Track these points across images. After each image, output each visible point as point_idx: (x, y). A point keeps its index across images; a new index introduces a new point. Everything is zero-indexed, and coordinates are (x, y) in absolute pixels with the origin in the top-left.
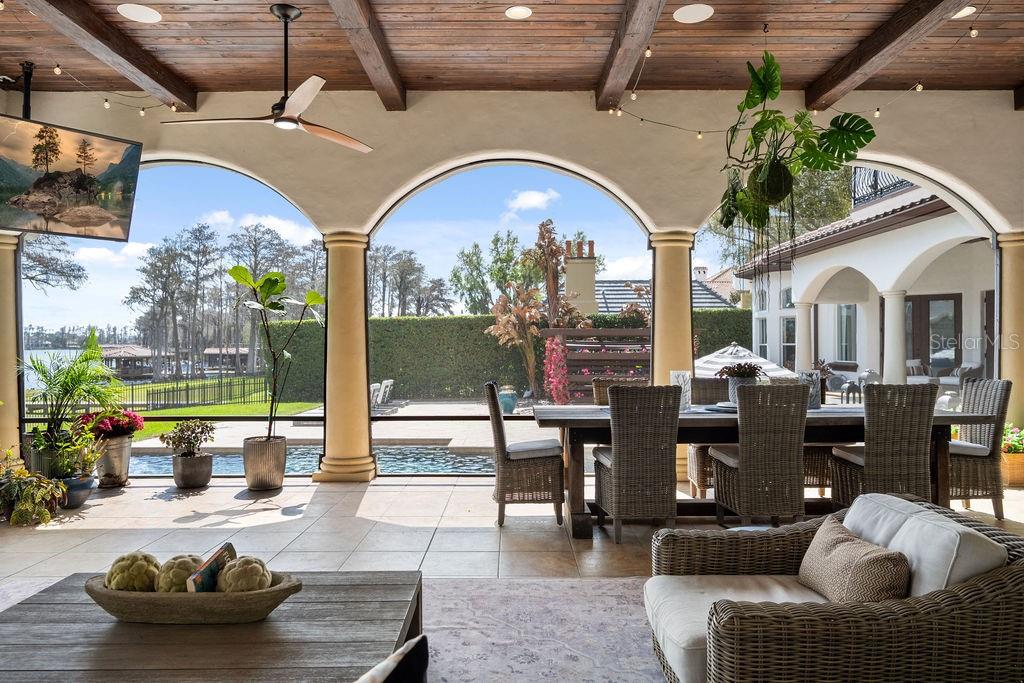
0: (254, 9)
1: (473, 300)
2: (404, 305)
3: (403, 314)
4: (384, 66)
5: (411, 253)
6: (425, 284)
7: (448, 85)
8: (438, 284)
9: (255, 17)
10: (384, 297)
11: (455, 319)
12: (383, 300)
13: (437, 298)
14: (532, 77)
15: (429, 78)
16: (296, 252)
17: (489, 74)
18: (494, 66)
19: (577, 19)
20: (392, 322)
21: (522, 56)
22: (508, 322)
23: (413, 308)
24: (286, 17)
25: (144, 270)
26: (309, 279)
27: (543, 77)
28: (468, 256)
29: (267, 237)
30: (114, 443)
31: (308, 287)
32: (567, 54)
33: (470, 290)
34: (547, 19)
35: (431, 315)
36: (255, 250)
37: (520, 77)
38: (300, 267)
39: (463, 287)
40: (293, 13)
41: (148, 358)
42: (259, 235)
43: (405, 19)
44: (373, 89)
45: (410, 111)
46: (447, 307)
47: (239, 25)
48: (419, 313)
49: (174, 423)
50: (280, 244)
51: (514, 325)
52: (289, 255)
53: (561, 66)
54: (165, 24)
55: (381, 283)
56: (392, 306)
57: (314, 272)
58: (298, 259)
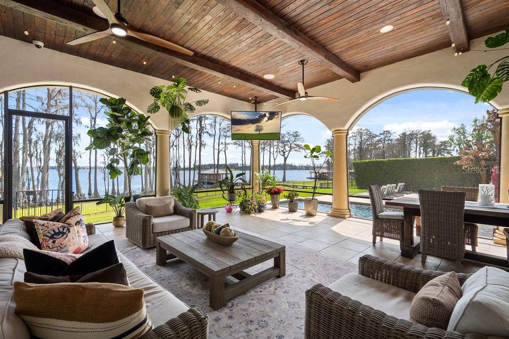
0: (294, 65)
1: (461, 149)
2: (426, 153)
3: (426, 156)
4: (340, 69)
5: (429, 131)
6: (437, 143)
7: (376, 66)
8: (443, 143)
9: (296, 67)
10: (416, 150)
11: (453, 157)
12: (416, 151)
13: (443, 149)
14: (413, 51)
15: (366, 66)
16: (377, 136)
17: (391, 56)
18: (391, 53)
19: (419, 19)
20: (421, 160)
21: (402, 45)
22: (468, 159)
23: (431, 154)
24: (303, 64)
25: (325, 146)
26: (382, 145)
27: (420, 49)
28: (457, 130)
29: (365, 131)
30: (275, 196)
31: (382, 148)
32: (424, 35)
33: (459, 145)
34: (402, 26)
35: (440, 156)
36: (361, 136)
37: (407, 53)
38: (379, 141)
39: (455, 144)
40: (305, 62)
41: (327, 173)
42: (362, 131)
43: (341, 50)
44: (343, 78)
45: (362, 81)
46: (449, 153)
47: (293, 71)
48: (434, 155)
49: (288, 192)
50: (370, 133)
51: (472, 160)
52: (374, 137)
53: (426, 41)
54: (276, 77)
55: (415, 145)
56: (420, 154)
57: (384, 142)
58: (377, 138)
